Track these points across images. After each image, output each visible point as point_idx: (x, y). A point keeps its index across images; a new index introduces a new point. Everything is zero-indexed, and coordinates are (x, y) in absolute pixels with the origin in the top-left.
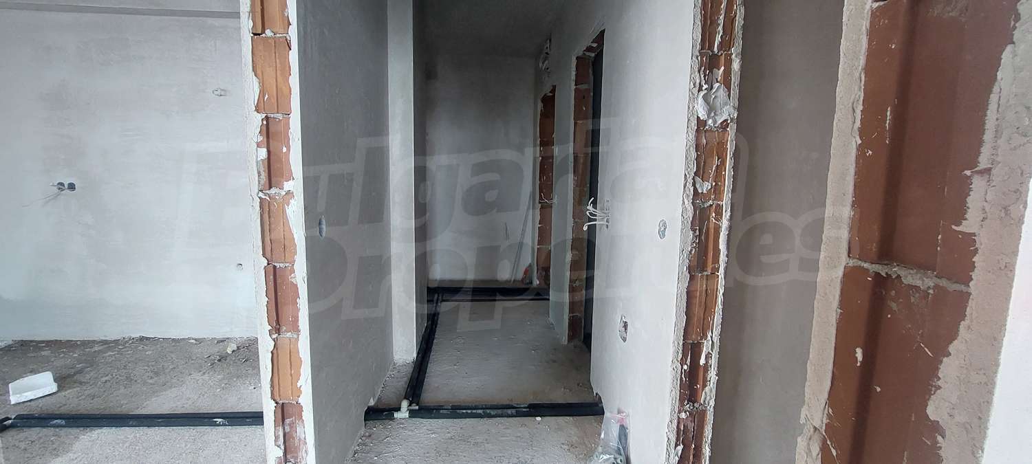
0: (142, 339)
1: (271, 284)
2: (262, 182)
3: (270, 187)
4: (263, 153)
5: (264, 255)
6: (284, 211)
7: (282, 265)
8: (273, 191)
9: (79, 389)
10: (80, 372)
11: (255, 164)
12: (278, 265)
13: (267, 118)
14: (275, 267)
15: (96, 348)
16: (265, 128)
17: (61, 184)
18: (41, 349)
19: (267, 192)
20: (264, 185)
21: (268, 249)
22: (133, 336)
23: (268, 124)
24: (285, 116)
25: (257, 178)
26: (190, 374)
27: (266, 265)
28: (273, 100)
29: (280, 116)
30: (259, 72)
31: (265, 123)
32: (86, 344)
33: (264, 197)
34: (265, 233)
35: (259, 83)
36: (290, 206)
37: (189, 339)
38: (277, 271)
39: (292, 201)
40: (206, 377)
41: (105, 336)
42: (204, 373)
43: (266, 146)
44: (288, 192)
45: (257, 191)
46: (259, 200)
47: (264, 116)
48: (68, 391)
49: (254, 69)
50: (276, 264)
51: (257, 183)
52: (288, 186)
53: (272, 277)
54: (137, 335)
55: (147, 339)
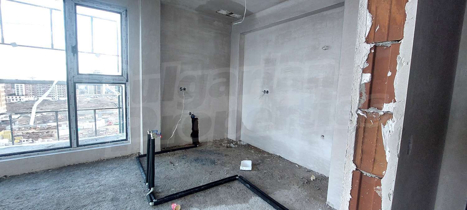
0: (280, 157)
1: (357, 186)
2: (363, 102)
3: (369, 107)
4: (367, 77)
5: (354, 161)
6: (379, 130)
7: (368, 174)
8: (371, 110)
9: (257, 172)
10: (259, 164)
11: (358, 87)
12: (365, 173)
13: (375, 47)
14: (362, 174)
15: (266, 155)
16: (372, 56)
17: (265, 91)
18: (251, 149)
19: (365, 110)
20: (363, 105)
21: (359, 157)
22: (277, 155)
23: (375, 53)
24: (394, 43)
25: (358, 98)
26: (294, 185)
27: (354, 169)
28: (383, 31)
29: (389, 44)
30: (373, 8)
31: (373, 51)
32: (264, 152)
33: (362, 114)
34: (358, 145)
35: (373, 18)
36: (386, 126)
37: (296, 164)
38: (363, 177)
39: (390, 122)
40: (300, 190)
41: (269, 151)
42: (299, 187)
43: (370, 72)
44: (386, 113)
45: (356, 109)
46: (357, 116)
47: (372, 45)
48: (254, 172)
49: (369, 7)
50: (363, 172)
51: (358, 102)
52: (387, 107)
53: (358, 181)
54: (278, 155)
55: (281, 157)
